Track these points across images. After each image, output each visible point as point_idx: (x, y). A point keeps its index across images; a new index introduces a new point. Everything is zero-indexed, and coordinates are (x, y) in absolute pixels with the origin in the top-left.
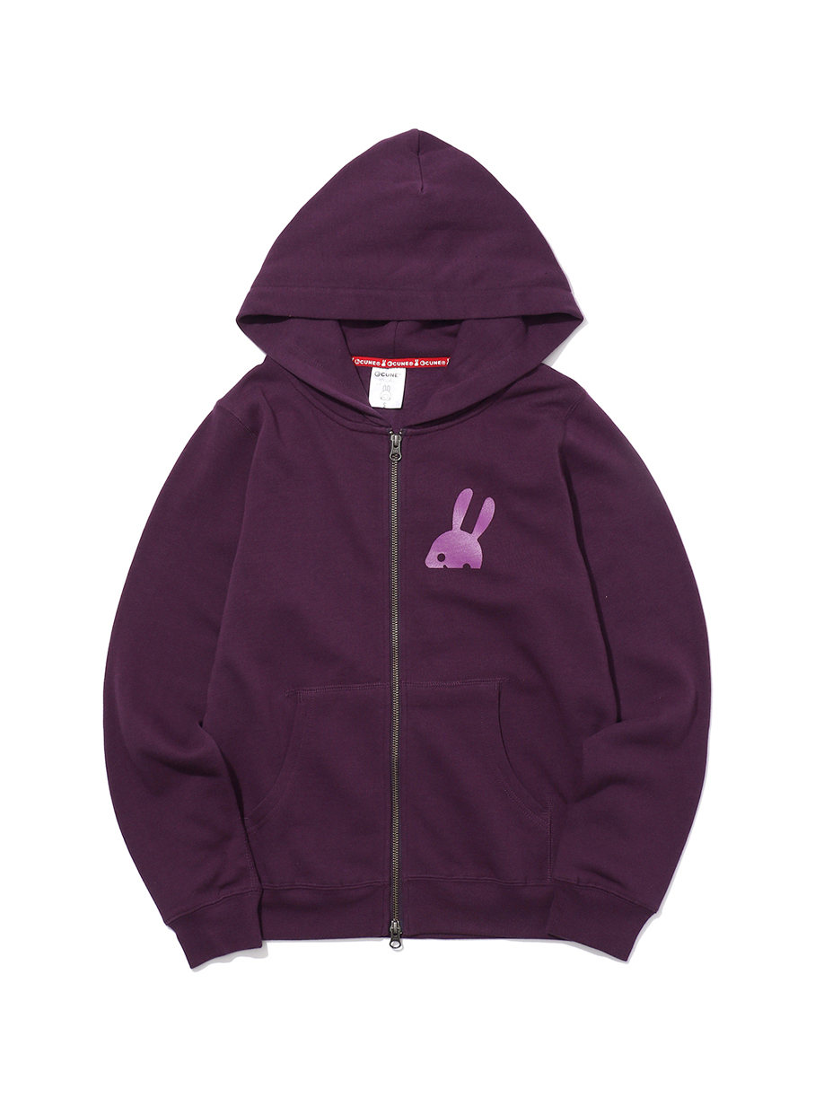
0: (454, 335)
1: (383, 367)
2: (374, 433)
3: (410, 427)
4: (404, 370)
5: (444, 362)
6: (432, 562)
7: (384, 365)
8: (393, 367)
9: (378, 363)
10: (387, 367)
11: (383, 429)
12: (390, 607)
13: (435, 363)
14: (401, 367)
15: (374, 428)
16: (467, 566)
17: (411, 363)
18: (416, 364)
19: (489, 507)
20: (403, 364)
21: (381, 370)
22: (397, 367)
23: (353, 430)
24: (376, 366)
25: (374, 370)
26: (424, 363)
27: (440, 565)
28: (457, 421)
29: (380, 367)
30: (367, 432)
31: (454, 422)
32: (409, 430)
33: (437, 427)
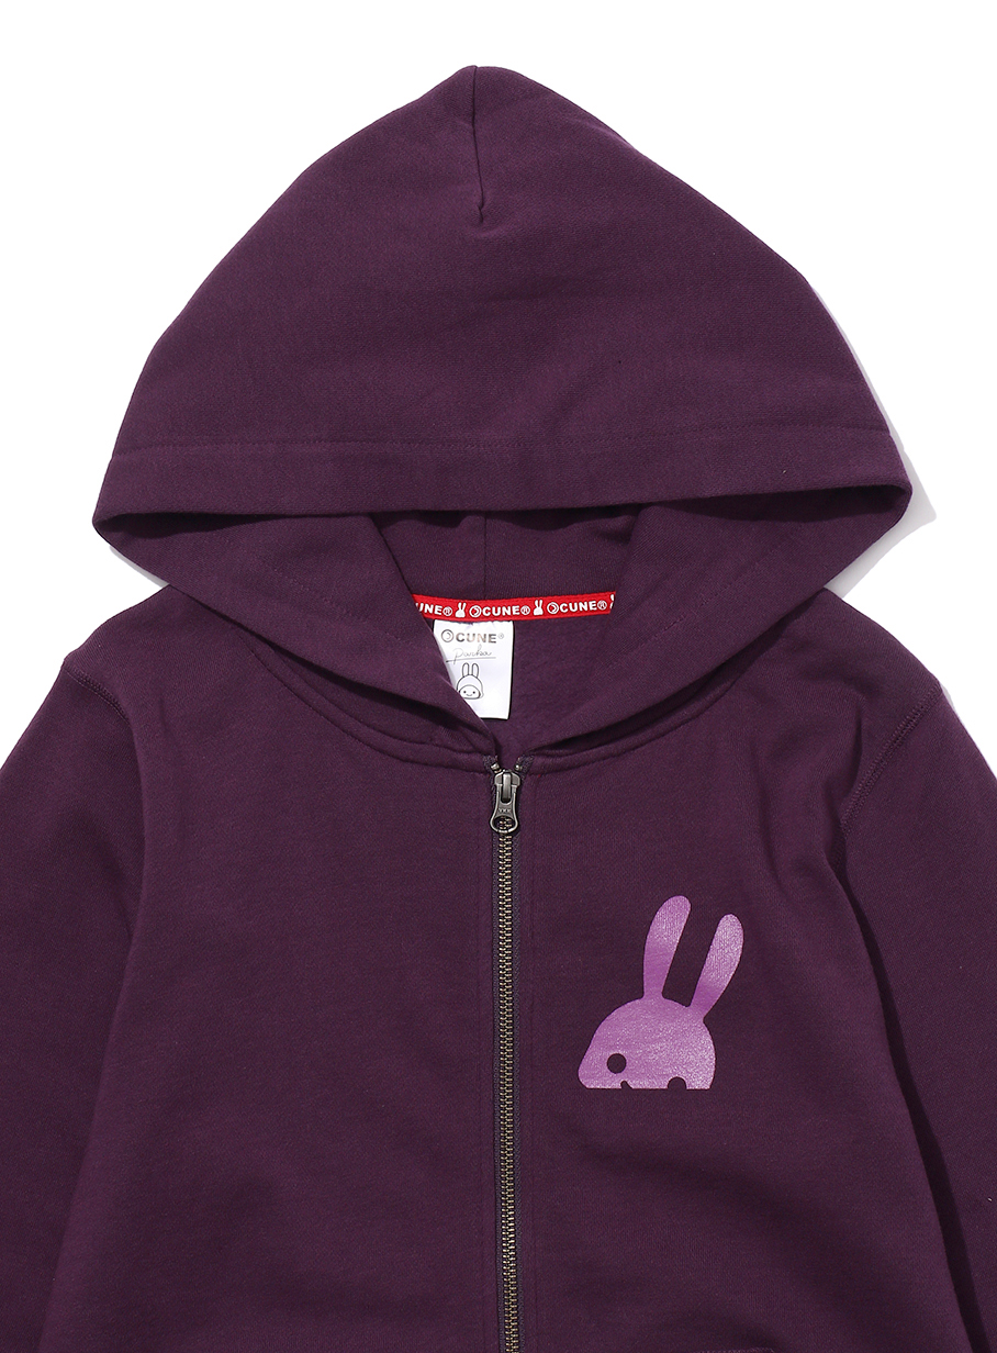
0: (623, 537)
1: (460, 620)
2: (454, 766)
3: (539, 751)
4: (510, 625)
5: (602, 604)
6: (594, 1075)
7: (460, 614)
8: (482, 619)
9: (448, 609)
10: (468, 620)
11: (476, 758)
12: (495, 1181)
13: (583, 606)
14: (501, 618)
15: (455, 755)
16: (677, 1083)
17: (526, 610)
18: (538, 611)
19: (729, 937)
20: (506, 611)
21: (456, 628)
22: (492, 618)
23: (407, 761)
24: (443, 618)
25: (439, 626)
26: (556, 608)
27: (613, 1082)
28: (648, 733)
29: (453, 619)
30: (440, 765)
31: (641, 737)
32: (539, 761)
33: (602, 750)
